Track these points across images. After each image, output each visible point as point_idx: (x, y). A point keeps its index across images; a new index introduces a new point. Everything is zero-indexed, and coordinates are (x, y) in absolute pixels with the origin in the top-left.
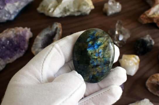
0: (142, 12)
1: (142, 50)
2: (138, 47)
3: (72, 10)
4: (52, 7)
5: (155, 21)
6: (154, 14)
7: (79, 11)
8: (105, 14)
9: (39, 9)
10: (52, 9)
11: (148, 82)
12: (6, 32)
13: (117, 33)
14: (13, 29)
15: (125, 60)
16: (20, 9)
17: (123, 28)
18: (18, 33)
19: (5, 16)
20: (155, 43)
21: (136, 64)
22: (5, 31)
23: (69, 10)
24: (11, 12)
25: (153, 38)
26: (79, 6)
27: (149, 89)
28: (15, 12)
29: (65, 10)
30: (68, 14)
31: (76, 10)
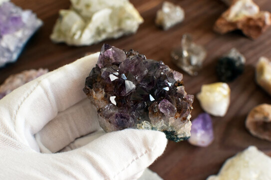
0: (218, 15)
1: (229, 74)
2: (223, 71)
3: (110, 30)
4: (77, 30)
5: (240, 26)
6: (237, 15)
7: (120, 30)
8: (160, 28)
9: (54, 37)
10: (79, 33)
12: (11, 82)
13: (185, 54)
14: (20, 76)
15: (208, 94)
16: (25, 41)
17: (193, 46)
19: (4, 57)
20: (247, 59)
21: (225, 96)
22: (7, 81)
23: (104, 31)
24: (12, 48)
25: (243, 53)
26: (120, 22)
28: (17, 47)
29: (99, 32)
30: (104, 37)
31: (116, 28)
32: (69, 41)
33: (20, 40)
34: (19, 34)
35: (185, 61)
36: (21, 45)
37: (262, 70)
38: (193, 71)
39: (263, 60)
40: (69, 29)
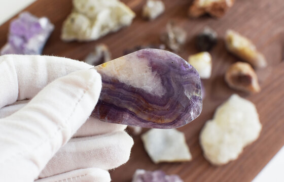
3: (112, 25)
4: (87, 28)
5: (208, 10)
7: (119, 24)
9: (65, 36)
10: (88, 31)
13: (172, 36)
29: (103, 28)
32: (80, 39)
35: (172, 42)
37: (230, 40)
39: (230, 33)
40: (80, 29)
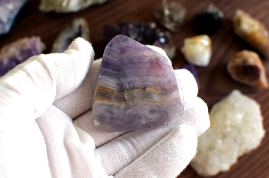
11: (230, 66)
12: (6, 51)
13: (167, 12)
15: (191, 46)
17: (173, 4)
18: (25, 48)
20: (225, 14)
21: (206, 47)
22: (3, 50)
24: (5, 19)
25: (221, 8)
27: (234, 77)
28: (9, 19)
30: (90, 2)
32: (58, 9)
33: (12, 12)
34: (10, 6)
35: (167, 19)
36: (13, 16)
37: (239, 22)
38: (176, 27)
39: (240, 13)
